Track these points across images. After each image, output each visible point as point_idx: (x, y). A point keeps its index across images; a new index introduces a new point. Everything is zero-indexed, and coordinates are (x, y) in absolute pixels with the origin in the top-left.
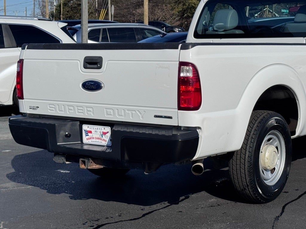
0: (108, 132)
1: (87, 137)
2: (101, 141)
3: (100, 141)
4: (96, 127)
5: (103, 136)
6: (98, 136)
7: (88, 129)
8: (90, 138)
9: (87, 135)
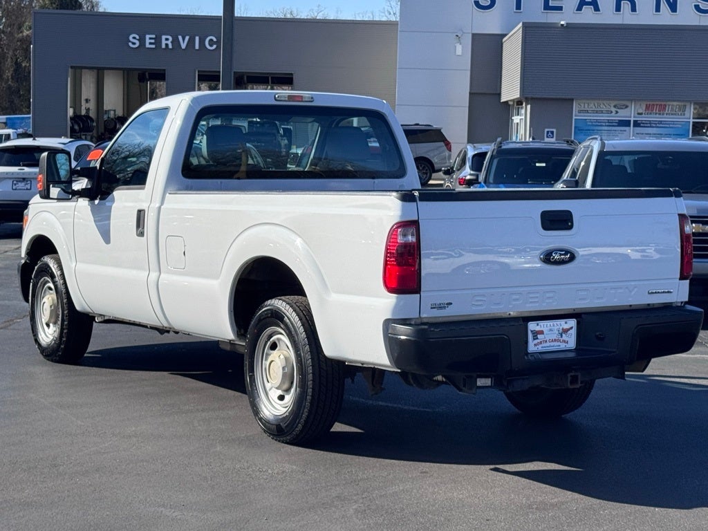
0: (572, 328)
1: (536, 341)
2: (559, 343)
3: (556, 344)
4: (552, 324)
5: (564, 335)
6: (554, 337)
7: (538, 328)
8: (541, 343)
9: (535, 338)
